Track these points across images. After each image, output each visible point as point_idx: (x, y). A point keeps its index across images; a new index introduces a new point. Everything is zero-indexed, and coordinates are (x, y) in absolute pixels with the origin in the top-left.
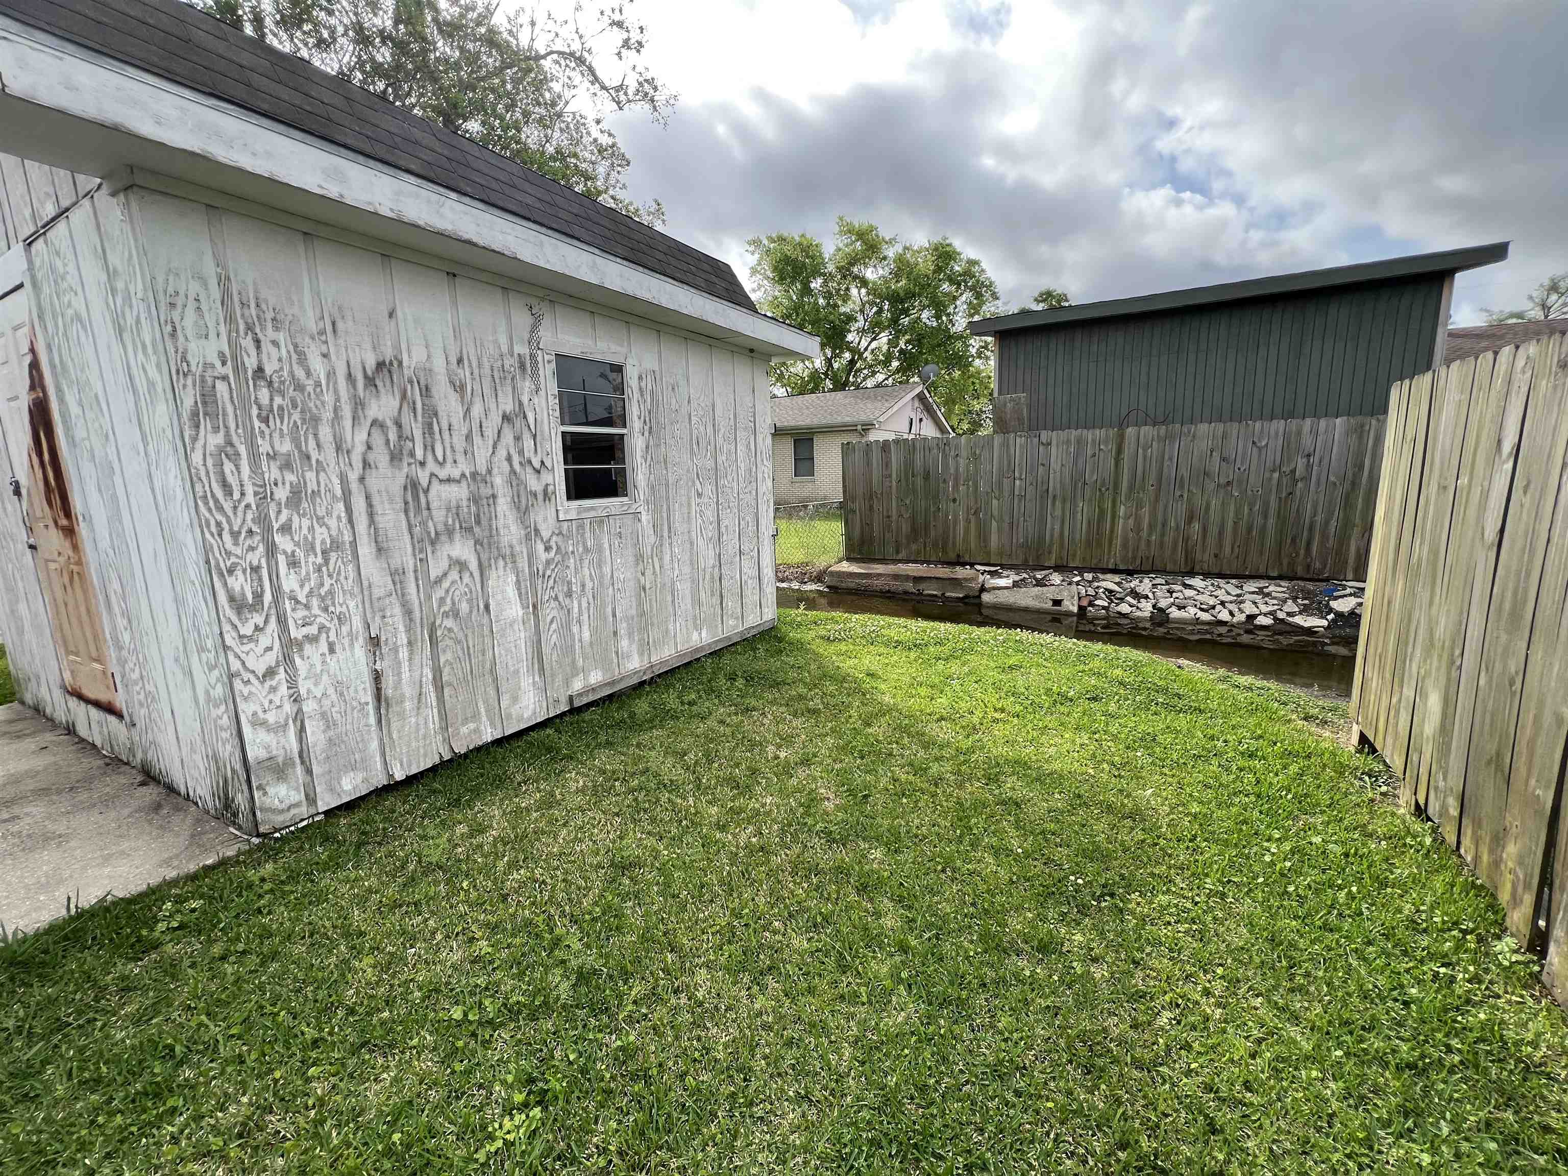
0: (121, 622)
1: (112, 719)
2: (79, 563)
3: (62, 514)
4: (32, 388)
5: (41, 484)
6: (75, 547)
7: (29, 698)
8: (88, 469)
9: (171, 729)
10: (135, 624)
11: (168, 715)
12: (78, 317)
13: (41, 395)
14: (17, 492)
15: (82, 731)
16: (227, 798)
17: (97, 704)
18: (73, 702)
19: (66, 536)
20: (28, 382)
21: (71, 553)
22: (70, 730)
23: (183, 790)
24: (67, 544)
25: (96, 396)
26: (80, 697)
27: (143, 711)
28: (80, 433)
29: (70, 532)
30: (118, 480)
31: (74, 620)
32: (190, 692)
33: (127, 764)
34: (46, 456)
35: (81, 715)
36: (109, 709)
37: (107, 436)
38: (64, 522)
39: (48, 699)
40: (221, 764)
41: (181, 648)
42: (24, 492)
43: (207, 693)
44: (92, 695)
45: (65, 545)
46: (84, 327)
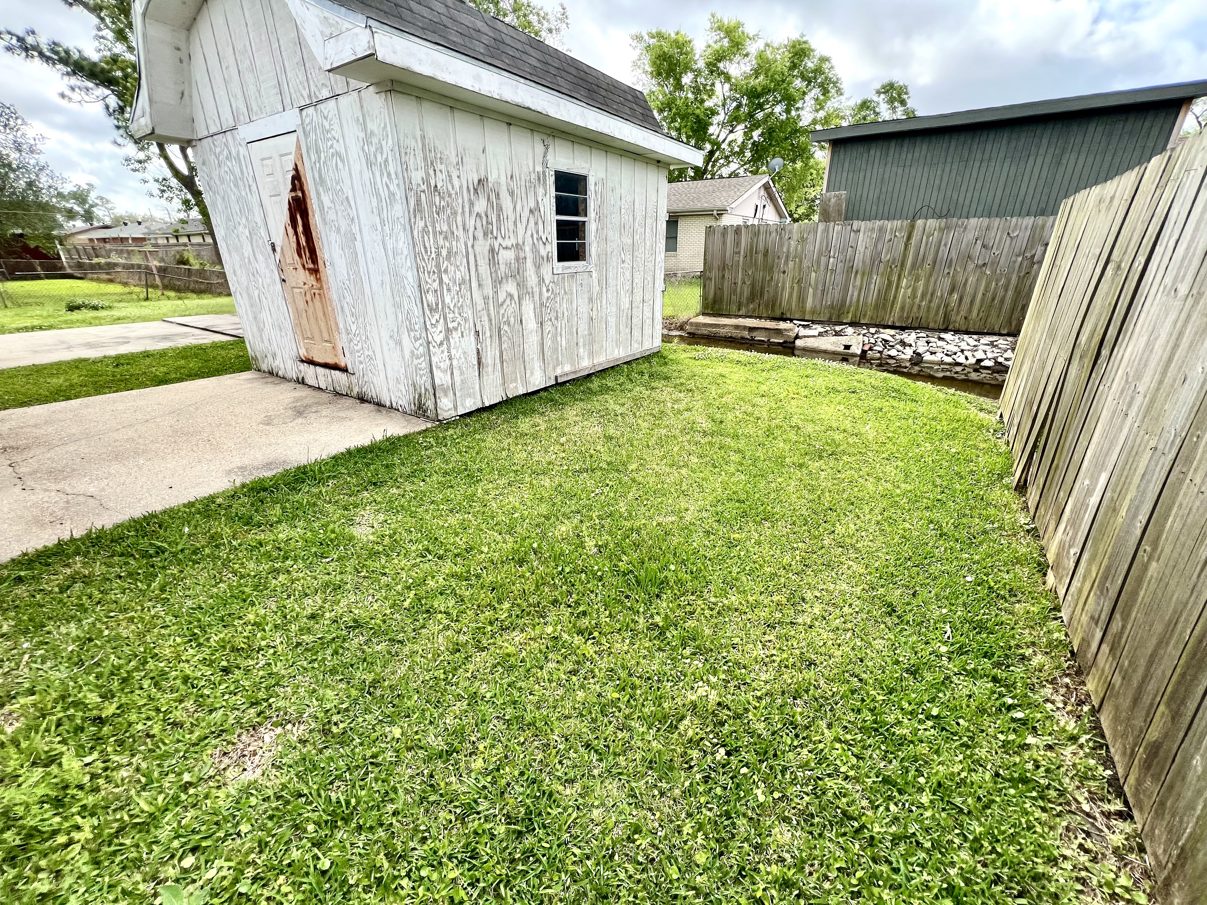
0: (350, 319)
1: (337, 374)
2: (321, 288)
3: (310, 262)
4: (293, 189)
5: (294, 245)
6: (318, 280)
7: (264, 367)
8: (333, 236)
9: (382, 375)
10: (361, 320)
11: (381, 366)
12: (338, 154)
13: (300, 195)
14: (274, 250)
15: (311, 381)
16: (420, 404)
17: (326, 366)
18: (304, 367)
19: (311, 274)
20: (290, 187)
21: (314, 283)
22: (302, 382)
23: (388, 404)
24: (313, 278)
25: (347, 198)
26: (311, 362)
27: (361, 366)
28: (331, 216)
29: (315, 271)
30: (358, 244)
31: (312, 320)
32: (399, 353)
33: (347, 395)
34: (300, 229)
35: (310, 373)
36: (335, 367)
37: (353, 220)
38: (311, 266)
39: (282, 366)
40: (418, 387)
41: (396, 330)
42: (278, 249)
43: (412, 352)
44: (321, 361)
45: (311, 280)
46: (342, 161)
